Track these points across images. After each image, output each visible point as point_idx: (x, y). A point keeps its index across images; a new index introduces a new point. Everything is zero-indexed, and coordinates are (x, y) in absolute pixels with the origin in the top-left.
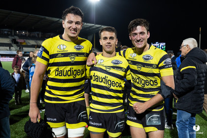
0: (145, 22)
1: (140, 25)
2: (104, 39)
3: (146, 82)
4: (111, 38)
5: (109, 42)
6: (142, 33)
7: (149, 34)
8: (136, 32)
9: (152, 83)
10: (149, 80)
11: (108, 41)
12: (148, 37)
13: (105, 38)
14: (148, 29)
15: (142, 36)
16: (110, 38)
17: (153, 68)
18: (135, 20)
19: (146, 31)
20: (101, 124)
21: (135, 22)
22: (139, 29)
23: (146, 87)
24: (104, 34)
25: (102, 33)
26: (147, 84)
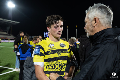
3: (63, 66)
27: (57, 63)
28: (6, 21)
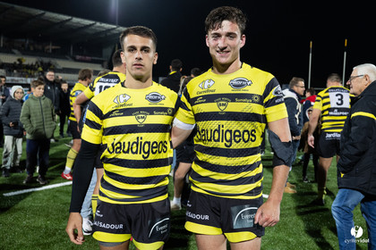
0: (239, 15)
1: (228, 19)
2: (129, 51)
3: (235, 136)
4: (145, 49)
5: (141, 56)
6: (230, 35)
7: (244, 39)
8: (219, 31)
9: (246, 137)
10: (241, 131)
11: (138, 54)
12: (242, 45)
13: (133, 49)
14: (244, 28)
15: (229, 42)
16: (141, 50)
17: (253, 102)
18: (221, 8)
19: (238, 32)
20: (121, 226)
21: (220, 11)
22: (226, 26)
23: (235, 146)
24: (129, 41)
25: (126, 39)
26: (237, 139)
27: (217, 127)
28: (102, 29)
